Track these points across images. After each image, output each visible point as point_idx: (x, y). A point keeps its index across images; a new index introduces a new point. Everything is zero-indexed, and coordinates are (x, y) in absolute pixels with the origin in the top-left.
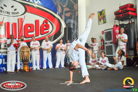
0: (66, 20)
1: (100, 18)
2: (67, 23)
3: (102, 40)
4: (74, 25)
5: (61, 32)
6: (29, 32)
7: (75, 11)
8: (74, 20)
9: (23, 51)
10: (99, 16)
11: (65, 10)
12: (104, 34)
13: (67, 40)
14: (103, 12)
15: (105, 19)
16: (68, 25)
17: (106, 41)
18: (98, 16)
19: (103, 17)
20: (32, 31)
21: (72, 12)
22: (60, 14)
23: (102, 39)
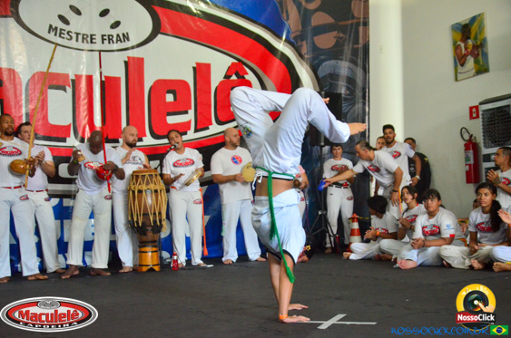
0: (320, 64)
1: (464, 51)
3: (471, 145)
4: (351, 81)
6: (170, 114)
7: (358, 24)
8: (354, 62)
9: (139, 188)
10: (459, 43)
11: (313, 21)
12: (480, 120)
13: (323, 144)
14: (474, 29)
15: (485, 55)
16: (324, 81)
17: (486, 147)
19: (475, 47)
20: (181, 109)
21: (343, 29)
22: (295, 38)
23: (470, 141)
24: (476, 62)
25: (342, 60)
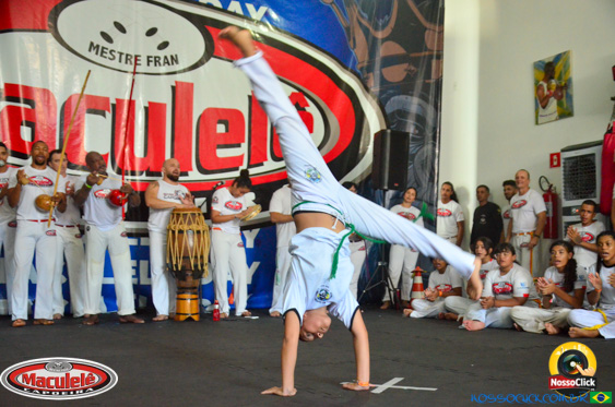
0: (388, 99)
1: (546, 92)
2: (389, 110)
3: (550, 196)
4: (421, 120)
5: (360, 152)
6: (220, 147)
7: (431, 57)
9: (181, 227)
10: (541, 82)
11: (381, 52)
12: (561, 168)
13: (386, 187)
14: (559, 68)
15: (570, 98)
16: (392, 118)
17: (567, 199)
18: (537, 82)
19: (559, 88)
20: (234, 142)
21: (415, 62)
22: (361, 69)
23: (549, 191)
24: (560, 104)
25: (412, 95)
